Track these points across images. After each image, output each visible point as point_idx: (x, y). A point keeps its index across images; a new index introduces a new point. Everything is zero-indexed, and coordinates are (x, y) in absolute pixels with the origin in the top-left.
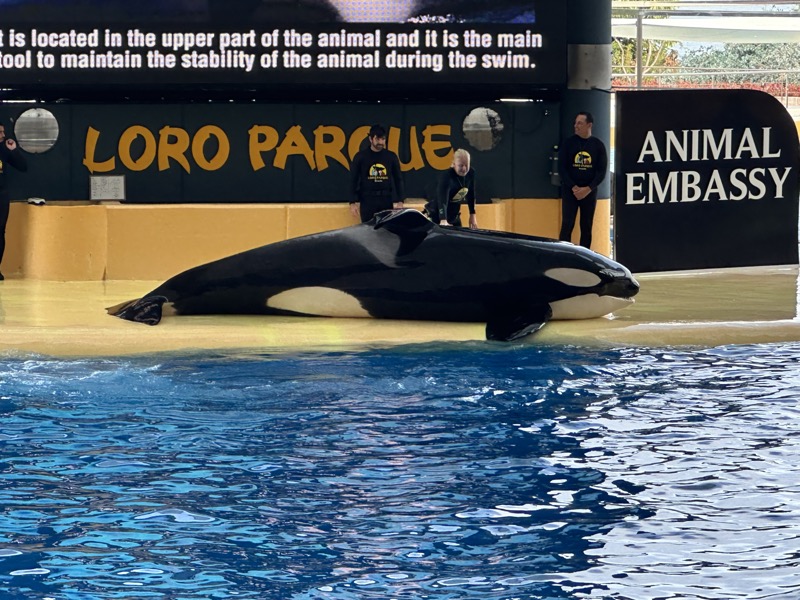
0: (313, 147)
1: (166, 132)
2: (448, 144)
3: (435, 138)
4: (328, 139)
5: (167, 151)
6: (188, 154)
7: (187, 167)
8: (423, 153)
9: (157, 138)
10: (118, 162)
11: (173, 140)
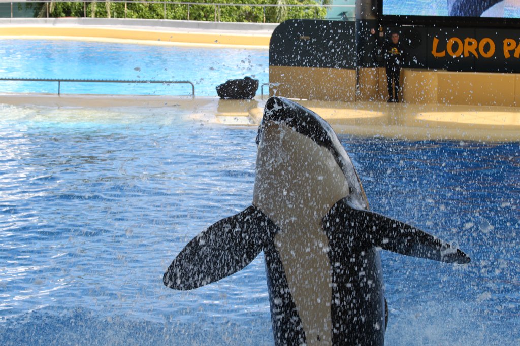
1: (467, 40)
5: (468, 48)
6: (477, 50)
7: (477, 56)
9: (463, 43)
10: (447, 53)
11: (470, 44)
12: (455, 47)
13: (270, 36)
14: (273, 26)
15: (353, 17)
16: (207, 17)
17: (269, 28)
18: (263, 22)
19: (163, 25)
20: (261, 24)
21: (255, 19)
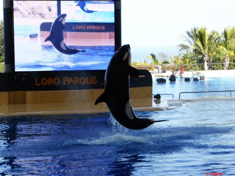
0: (74, 81)
7: (53, 84)
10: (41, 84)
11: (50, 80)
12: (44, 81)
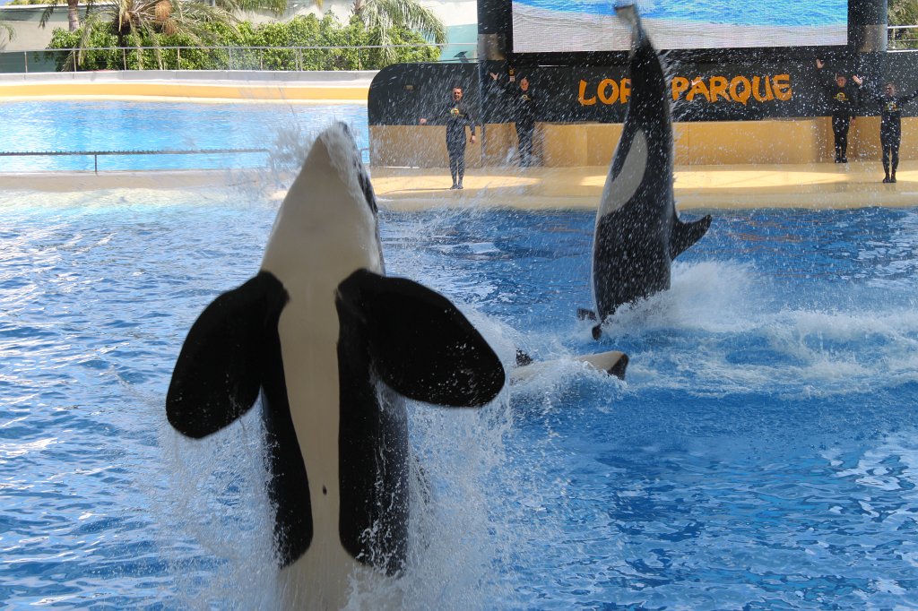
0: (709, 89)
1: (623, 82)
2: (787, 86)
3: (780, 82)
4: (718, 84)
5: (625, 92)
8: (773, 90)
9: (619, 85)
10: (598, 99)
12: (609, 91)
13: (368, 87)
14: (372, 73)
15: (474, 57)
16: (285, 65)
17: (367, 76)
18: (358, 69)
19: (228, 77)
20: (356, 71)
21: (349, 65)
